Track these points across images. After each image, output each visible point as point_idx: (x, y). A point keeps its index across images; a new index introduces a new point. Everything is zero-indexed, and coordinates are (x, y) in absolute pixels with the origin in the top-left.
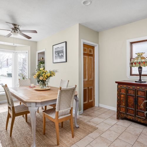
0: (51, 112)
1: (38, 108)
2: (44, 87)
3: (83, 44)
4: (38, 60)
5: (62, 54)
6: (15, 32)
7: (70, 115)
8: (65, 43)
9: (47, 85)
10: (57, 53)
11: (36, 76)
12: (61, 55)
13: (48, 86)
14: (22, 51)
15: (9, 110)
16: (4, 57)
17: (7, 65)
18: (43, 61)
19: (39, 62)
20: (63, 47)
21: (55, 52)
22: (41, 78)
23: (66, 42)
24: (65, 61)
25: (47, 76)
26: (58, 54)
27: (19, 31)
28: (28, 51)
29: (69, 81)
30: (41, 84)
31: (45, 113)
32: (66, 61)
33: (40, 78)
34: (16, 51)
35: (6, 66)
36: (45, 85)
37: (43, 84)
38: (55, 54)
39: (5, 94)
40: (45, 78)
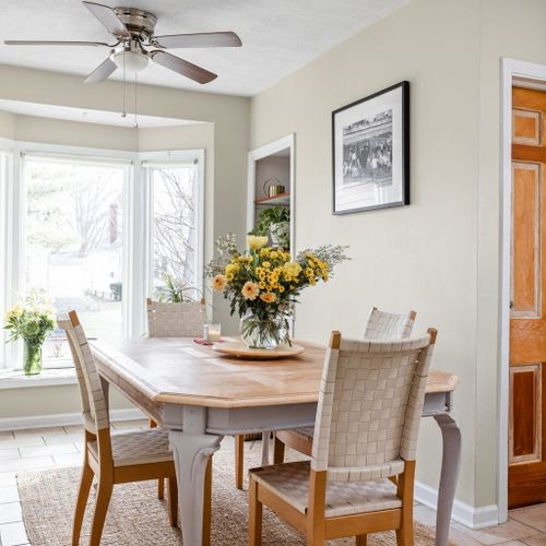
0: (292, 477)
1: (216, 438)
2: (265, 344)
3: (514, 87)
4: (256, 203)
5: (385, 159)
6: (128, 49)
7: (398, 503)
8: (400, 89)
9: (282, 333)
10: (354, 156)
11: (225, 279)
12: (375, 165)
13: (287, 339)
14: (173, 153)
15: (87, 448)
16: (97, 196)
17: (113, 240)
18: (278, 206)
19: (261, 211)
20: (388, 117)
21: (347, 149)
22: (250, 291)
23: (406, 86)
24: (400, 198)
25: (281, 281)
26: (363, 158)
27: (152, 43)
28: (200, 154)
29: (413, 315)
30: (253, 325)
31: (259, 480)
32: (407, 201)
33: (244, 291)
34: (143, 156)
35: (109, 245)
36: (274, 329)
37: (262, 326)
38: (347, 160)
39: (77, 381)
40: (274, 290)
